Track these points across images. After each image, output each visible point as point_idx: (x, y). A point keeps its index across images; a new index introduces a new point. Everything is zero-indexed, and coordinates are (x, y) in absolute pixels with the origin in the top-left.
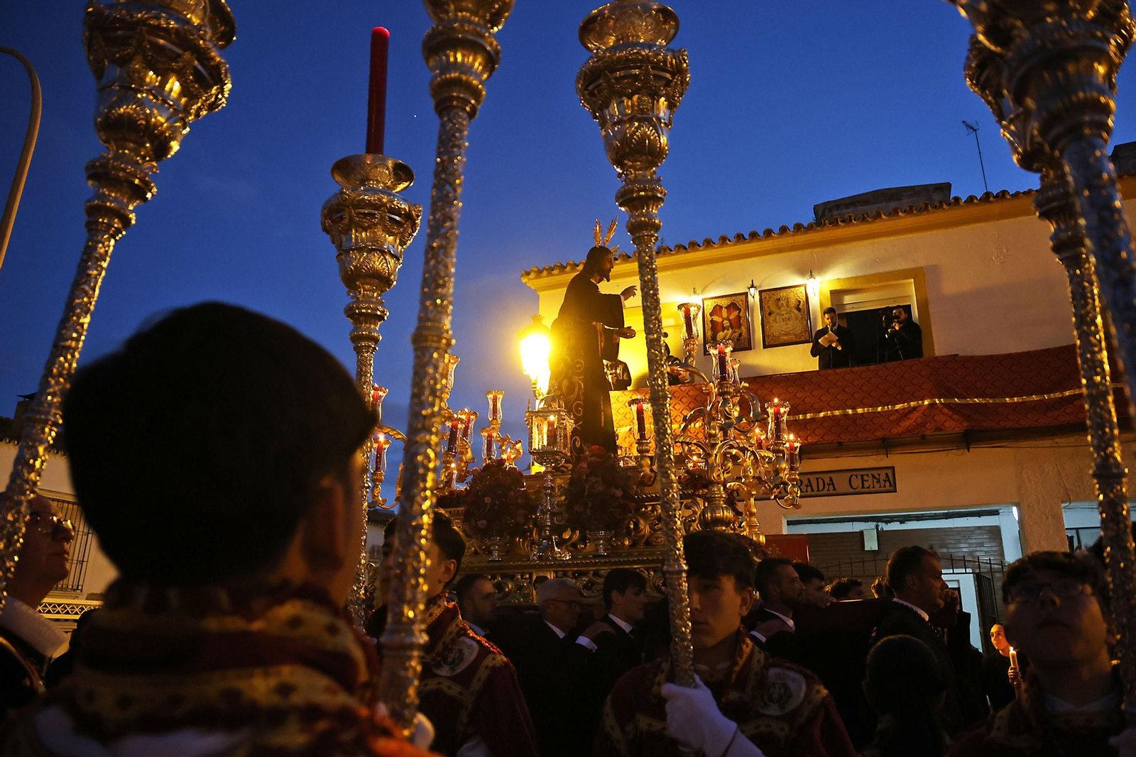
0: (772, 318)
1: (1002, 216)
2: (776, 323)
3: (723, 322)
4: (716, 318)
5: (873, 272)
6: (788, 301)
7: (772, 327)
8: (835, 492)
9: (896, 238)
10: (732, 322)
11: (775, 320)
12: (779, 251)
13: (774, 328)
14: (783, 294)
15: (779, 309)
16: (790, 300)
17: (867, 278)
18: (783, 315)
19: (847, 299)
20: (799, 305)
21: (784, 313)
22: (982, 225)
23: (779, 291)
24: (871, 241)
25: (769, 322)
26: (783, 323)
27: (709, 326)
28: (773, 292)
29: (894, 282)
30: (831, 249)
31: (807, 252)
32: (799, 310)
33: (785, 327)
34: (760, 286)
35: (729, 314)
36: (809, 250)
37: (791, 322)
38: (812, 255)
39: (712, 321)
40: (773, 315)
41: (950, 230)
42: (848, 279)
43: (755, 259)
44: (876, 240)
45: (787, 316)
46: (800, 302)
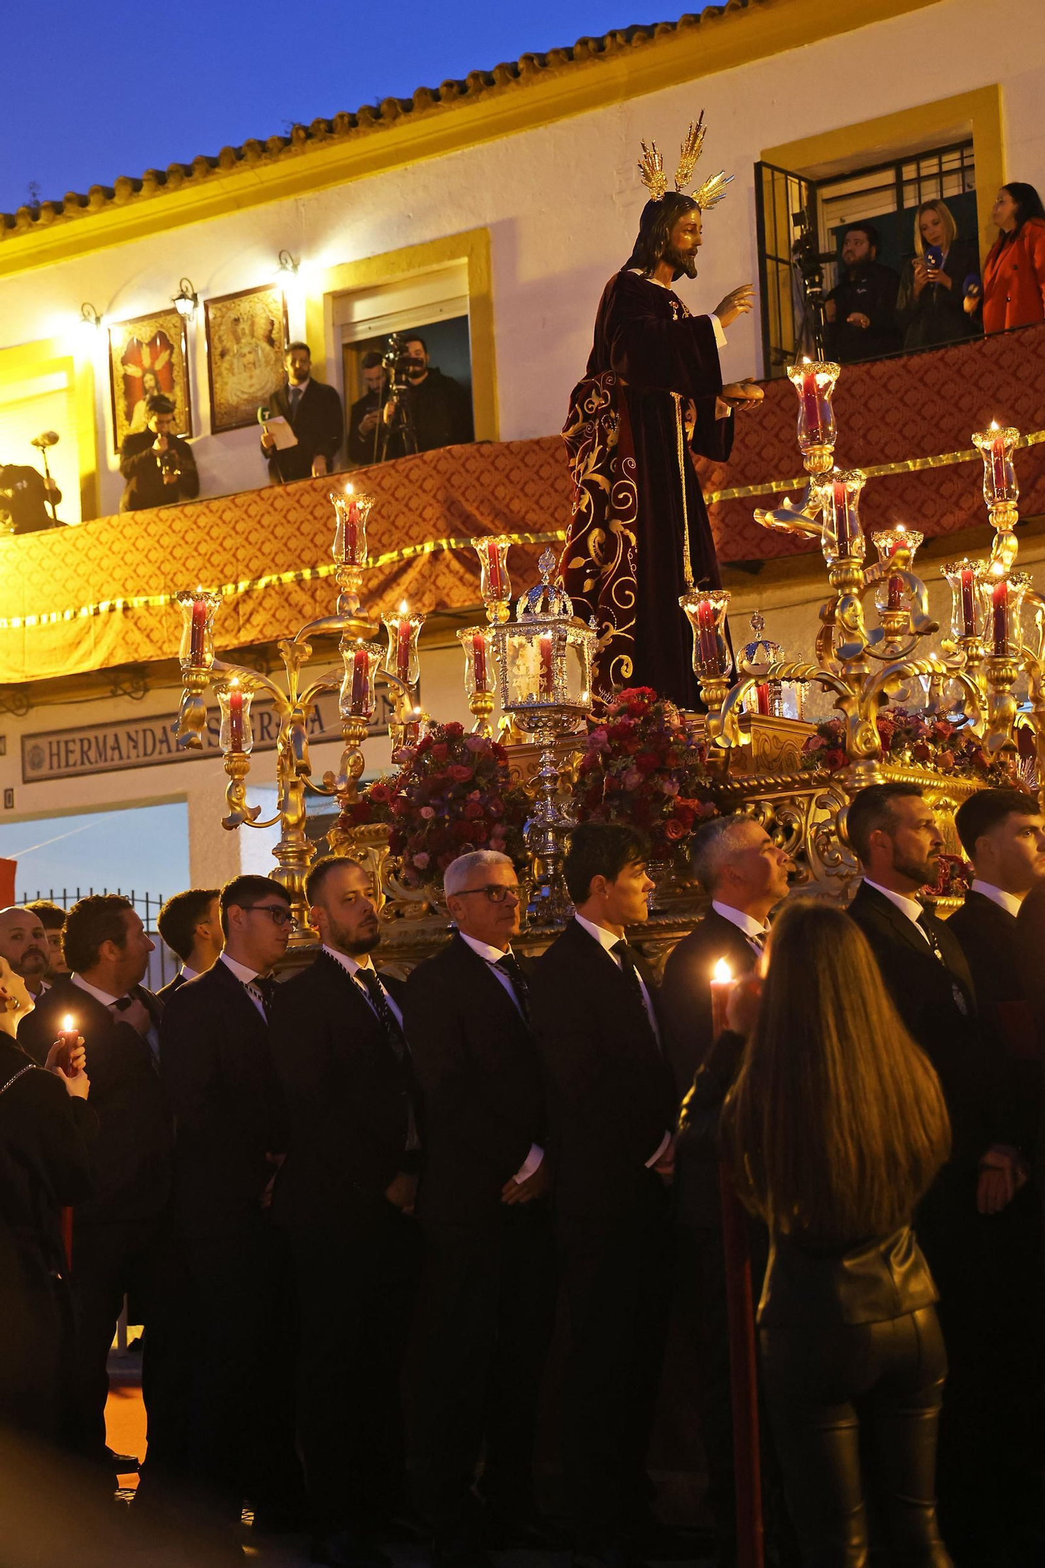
0: (225, 365)
1: (635, 87)
2: (233, 374)
3: (143, 376)
4: (133, 371)
5: (401, 243)
6: (253, 325)
7: (226, 384)
8: (323, 735)
9: (445, 156)
10: (160, 378)
11: (231, 370)
12: (237, 203)
13: (228, 388)
14: (244, 305)
15: (238, 341)
16: (256, 320)
17: (389, 260)
18: (244, 355)
19: (362, 310)
20: (271, 331)
21: (245, 350)
22: (598, 112)
23: (237, 301)
24: (399, 168)
25: (220, 374)
26: (245, 375)
27: (120, 387)
28: (227, 303)
29: (435, 267)
30: (332, 191)
31: (288, 201)
32: (271, 341)
33: (249, 382)
34: (207, 290)
35: (154, 357)
36: (292, 198)
37: (257, 372)
38: (297, 208)
39: (126, 377)
40: (227, 358)
41: (541, 128)
42: (357, 264)
43: (197, 225)
44: (410, 165)
45: (250, 358)
46: (272, 323)
